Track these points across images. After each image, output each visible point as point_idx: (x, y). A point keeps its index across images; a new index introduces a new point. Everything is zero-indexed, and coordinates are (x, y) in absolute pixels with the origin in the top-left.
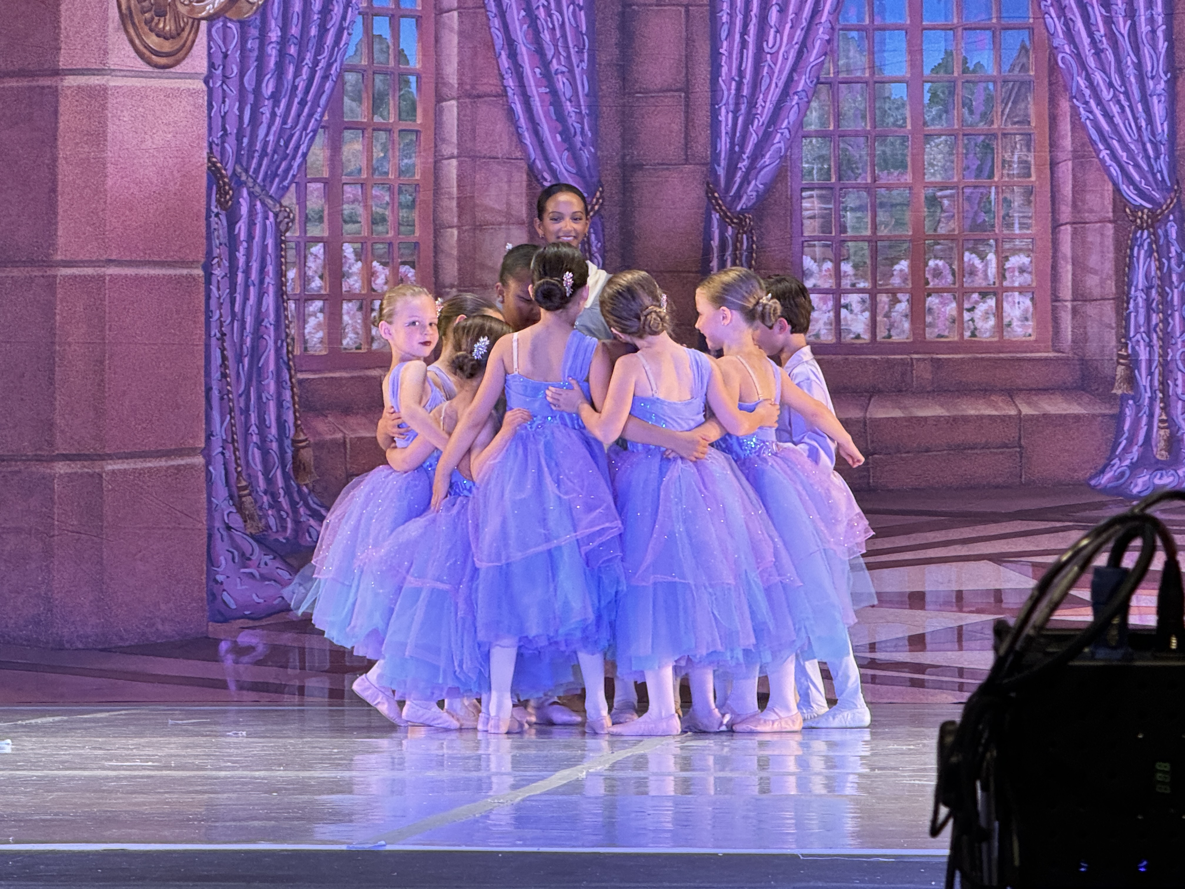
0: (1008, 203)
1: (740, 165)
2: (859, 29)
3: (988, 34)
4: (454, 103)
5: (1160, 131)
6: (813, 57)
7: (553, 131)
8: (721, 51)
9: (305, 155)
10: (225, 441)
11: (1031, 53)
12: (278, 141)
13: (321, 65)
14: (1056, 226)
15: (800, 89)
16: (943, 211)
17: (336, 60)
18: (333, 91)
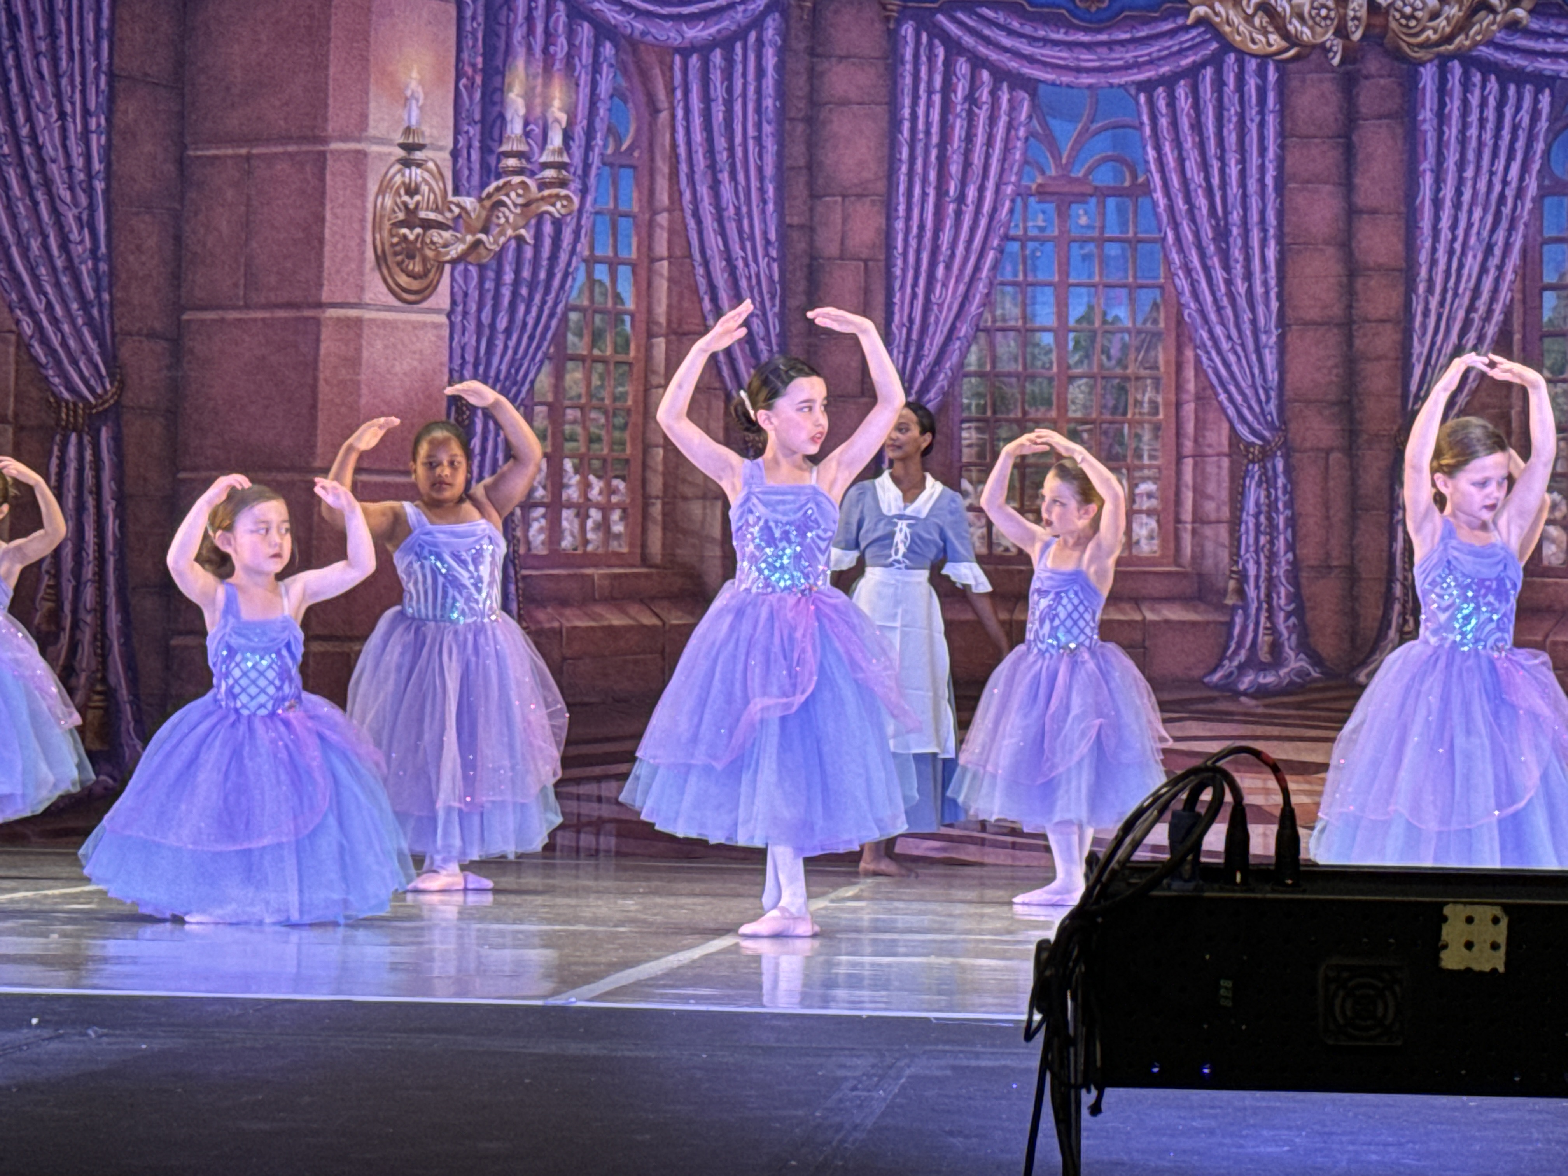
0: (1138, 437)
2: (1014, 284)
3: (1124, 292)
4: (663, 340)
5: (1270, 377)
6: (973, 308)
7: (748, 365)
9: (532, 382)
11: (1162, 309)
13: (548, 304)
15: (962, 333)
17: (561, 301)
18: (558, 327)
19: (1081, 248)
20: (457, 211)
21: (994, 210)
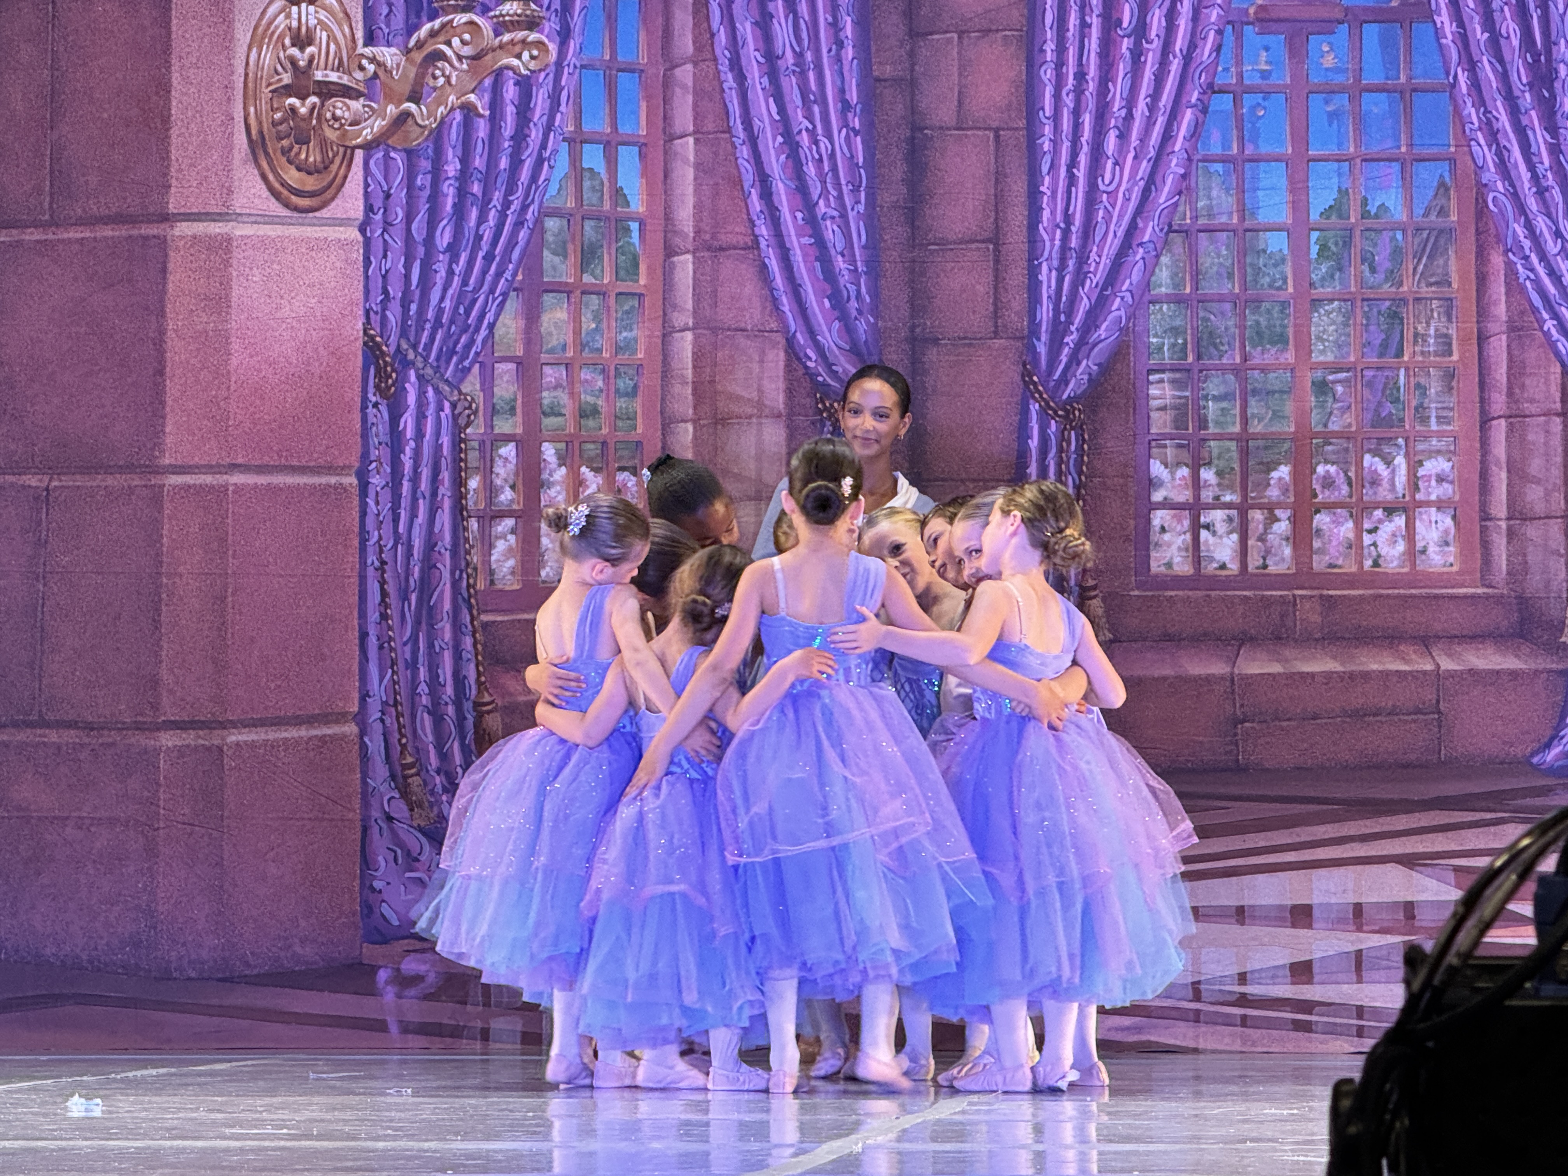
0: (1422, 389)
1: (1067, 339)
2: (1224, 160)
3: (1396, 167)
4: (689, 257)
6: (1163, 197)
7: (820, 295)
8: (1042, 189)
9: (492, 326)
10: (385, 703)
11: (1452, 192)
12: (456, 308)
13: (513, 208)
14: (1485, 421)
15: (1146, 238)
16: (1335, 400)
17: (533, 201)
18: (528, 242)
19: (1327, 102)
20: (371, 68)
21: (1192, 46)
